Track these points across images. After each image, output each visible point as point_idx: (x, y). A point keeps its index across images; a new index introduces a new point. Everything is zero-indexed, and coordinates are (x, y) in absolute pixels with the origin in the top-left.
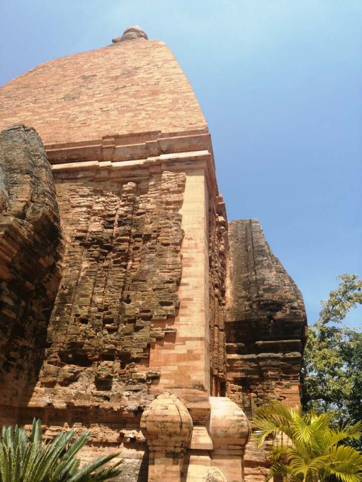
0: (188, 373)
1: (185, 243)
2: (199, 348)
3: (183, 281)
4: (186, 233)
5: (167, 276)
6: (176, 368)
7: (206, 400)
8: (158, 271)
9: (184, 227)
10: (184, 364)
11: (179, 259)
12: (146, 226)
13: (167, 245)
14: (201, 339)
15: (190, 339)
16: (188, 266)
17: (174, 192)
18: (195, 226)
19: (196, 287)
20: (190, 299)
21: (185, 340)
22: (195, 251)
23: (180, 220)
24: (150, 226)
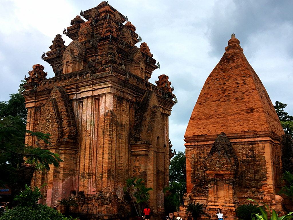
0: (270, 191)
1: (267, 163)
2: (272, 186)
3: (267, 172)
4: (267, 161)
5: (263, 171)
6: (267, 190)
7: (274, 196)
8: (261, 170)
9: (266, 160)
10: (269, 190)
11: (265, 168)
12: (257, 158)
13: (263, 164)
14: (272, 185)
15: (270, 185)
16: (268, 169)
17: (262, 150)
18: (268, 159)
19: (270, 174)
20: (269, 177)
21: (269, 185)
22: (269, 165)
23: (265, 158)
24: (258, 158)
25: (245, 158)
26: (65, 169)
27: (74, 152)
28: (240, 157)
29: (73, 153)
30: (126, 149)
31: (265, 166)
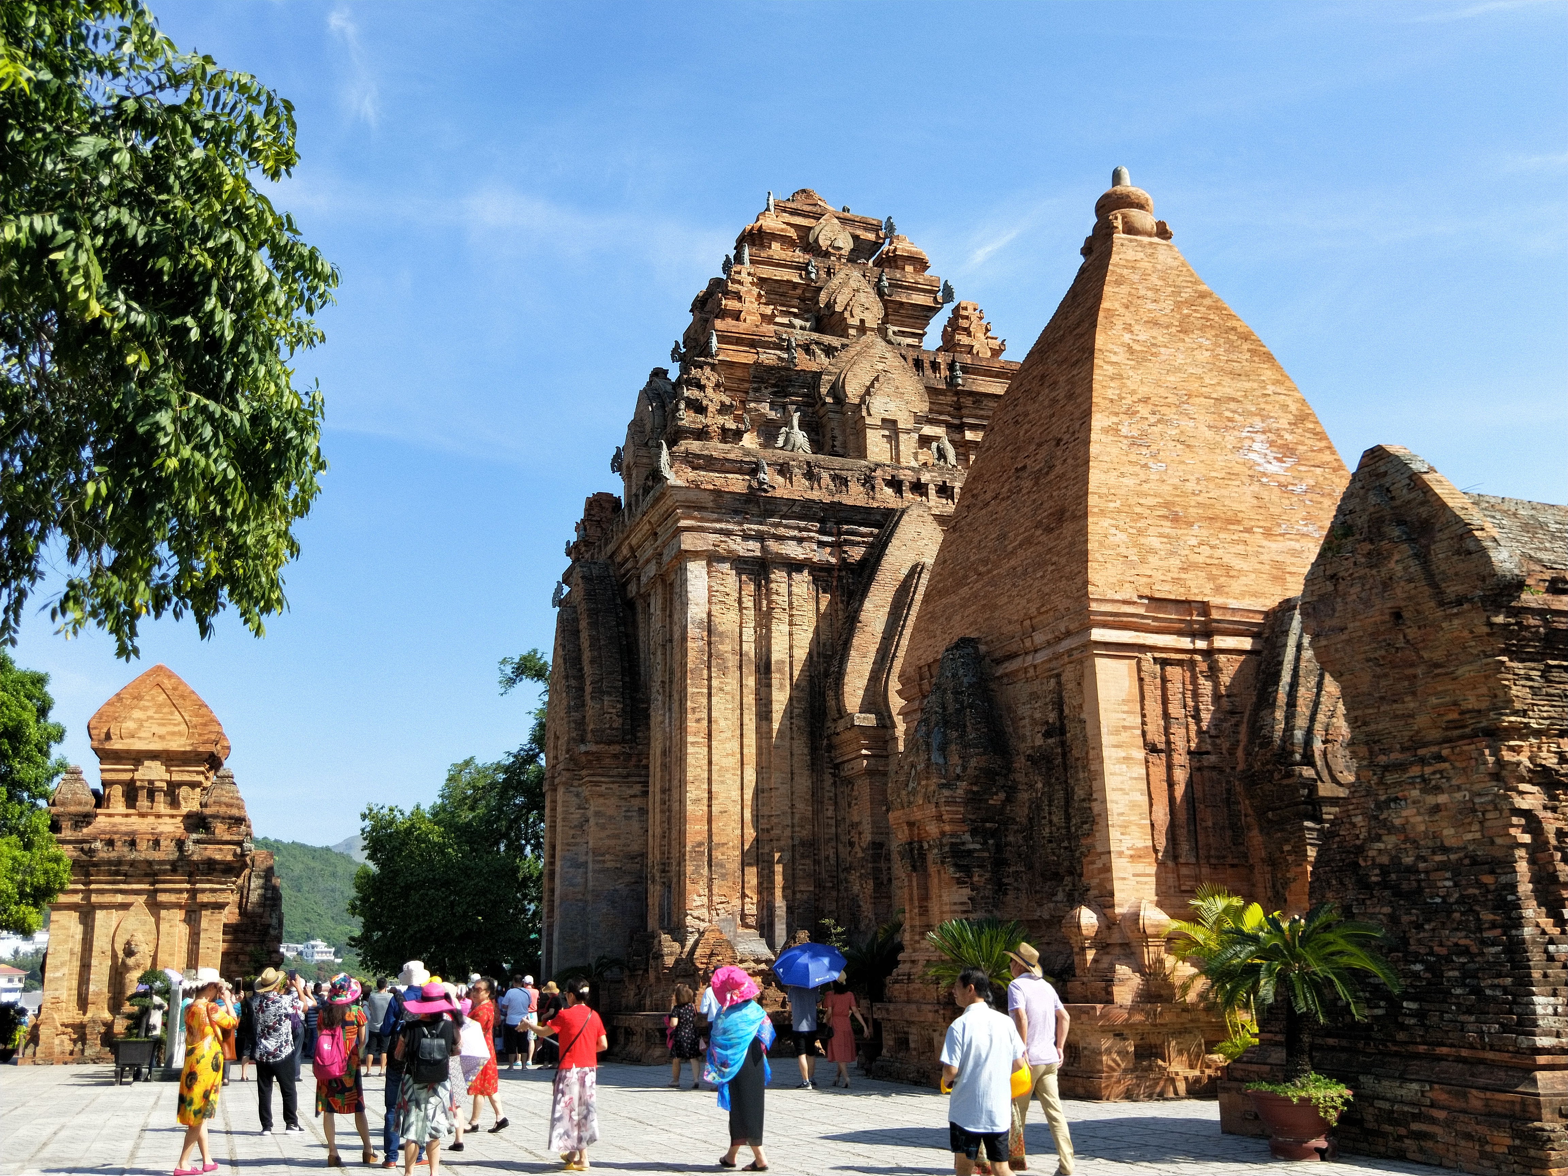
0: (1106, 884)
1: (1091, 754)
3: (1094, 796)
4: (1089, 741)
5: (1082, 794)
8: (1077, 789)
9: (1089, 736)
11: (1087, 774)
12: (1068, 735)
15: (1103, 853)
16: (1095, 779)
17: (1077, 692)
20: (1100, 815)
21: (1100, 855)
23: (1084, 727)
24: (1070, 735)
25: (1039, 741)
26: (603, 855)
27: (637, 789)
28: (1023, 738)
29: (631, 792)
30: (795, 758)
31: (1085, 767)
